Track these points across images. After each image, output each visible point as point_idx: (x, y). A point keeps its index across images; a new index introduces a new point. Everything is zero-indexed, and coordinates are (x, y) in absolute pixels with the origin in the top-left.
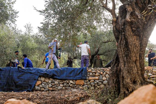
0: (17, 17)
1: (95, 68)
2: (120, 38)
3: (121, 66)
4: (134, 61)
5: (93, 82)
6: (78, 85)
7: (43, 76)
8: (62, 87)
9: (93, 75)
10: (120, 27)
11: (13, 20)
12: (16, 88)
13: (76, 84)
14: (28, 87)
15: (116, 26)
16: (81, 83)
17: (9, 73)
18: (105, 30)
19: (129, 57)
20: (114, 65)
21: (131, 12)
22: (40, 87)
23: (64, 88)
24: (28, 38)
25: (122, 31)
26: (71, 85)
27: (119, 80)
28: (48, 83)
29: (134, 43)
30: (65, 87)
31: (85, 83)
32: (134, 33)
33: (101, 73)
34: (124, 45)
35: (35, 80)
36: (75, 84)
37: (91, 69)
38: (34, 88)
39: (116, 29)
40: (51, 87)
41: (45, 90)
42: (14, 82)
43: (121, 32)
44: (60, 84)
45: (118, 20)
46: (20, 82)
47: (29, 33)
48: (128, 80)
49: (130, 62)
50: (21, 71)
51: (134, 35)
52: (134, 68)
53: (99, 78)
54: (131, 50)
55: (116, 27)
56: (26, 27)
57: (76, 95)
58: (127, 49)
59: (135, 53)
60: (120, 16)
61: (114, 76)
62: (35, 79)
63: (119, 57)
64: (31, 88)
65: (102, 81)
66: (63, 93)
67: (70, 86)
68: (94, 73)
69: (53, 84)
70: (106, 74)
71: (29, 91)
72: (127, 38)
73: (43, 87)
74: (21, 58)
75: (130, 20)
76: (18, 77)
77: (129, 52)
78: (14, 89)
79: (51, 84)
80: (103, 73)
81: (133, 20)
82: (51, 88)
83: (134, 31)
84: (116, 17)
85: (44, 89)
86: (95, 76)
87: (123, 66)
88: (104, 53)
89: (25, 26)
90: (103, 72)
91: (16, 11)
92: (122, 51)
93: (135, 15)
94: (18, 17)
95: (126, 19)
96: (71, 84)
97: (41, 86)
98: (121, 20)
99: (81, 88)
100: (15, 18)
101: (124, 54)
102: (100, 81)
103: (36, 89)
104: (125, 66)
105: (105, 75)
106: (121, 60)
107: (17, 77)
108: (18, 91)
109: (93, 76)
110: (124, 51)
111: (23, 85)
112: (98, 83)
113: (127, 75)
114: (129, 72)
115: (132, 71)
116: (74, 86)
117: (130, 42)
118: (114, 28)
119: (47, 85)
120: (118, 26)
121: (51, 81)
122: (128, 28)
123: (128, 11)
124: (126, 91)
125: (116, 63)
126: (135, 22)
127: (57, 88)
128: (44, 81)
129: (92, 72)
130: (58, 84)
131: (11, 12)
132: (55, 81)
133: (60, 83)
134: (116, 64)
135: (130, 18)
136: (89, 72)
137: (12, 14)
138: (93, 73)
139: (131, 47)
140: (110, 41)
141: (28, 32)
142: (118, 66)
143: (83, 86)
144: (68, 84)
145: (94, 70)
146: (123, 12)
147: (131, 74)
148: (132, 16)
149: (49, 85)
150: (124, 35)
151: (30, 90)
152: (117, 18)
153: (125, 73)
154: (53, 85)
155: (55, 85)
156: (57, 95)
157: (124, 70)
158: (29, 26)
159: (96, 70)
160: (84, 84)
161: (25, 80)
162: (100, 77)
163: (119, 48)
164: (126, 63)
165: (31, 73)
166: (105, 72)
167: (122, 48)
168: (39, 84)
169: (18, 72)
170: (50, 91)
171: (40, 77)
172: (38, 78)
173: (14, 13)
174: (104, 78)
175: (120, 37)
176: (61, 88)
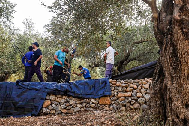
0: (14, 12)
1: (126, 80)
2: (165, 43)
3: (168, 84)
4: (186, 75)
5: (124, 100)
6: (102, 104)
7: (53, 94)
8: (81, 108)
9: (123, 90)
10: (163, 27)
11: (8, 16)
12: (16, 111)
13: (100, 103)
14: (32, 109)
15: (157, 25)
16: (107, 102)
17: (6, 91)
18: (137, 26)
19: (178, 70)
20: (157, 80)
21: (180, 5)
22: (49, 109)
23: (82, 109)
24: (29, 39)
25: (168, 33)
26: (93, 105)
27: (164, 102)
28: (60, 103)
29: (186, 51)
30: (84, 108)
31: (113, 102)
32: (185, 36)
33: (134, 88)
34: (171, 54)
35: (42, 99)
36: (98, 103)
37: (120, 81)
38: (41, 111)
39: (158, 29)
40: (65, 108)
41: (57, 113)
42: (13, 103)
43: (165, 34)
44: (77, 104)
45: (161, 16)
46: (20, 103)
47: (30, 31)
48: (178, 103)
49: (180, 77)
50: (21, 88)
51: (186, 39)
52: (186, 86)
53: (131, 94)
54: (182, 60)
55: (157, 27)
56: (26, 23)
57: (102, 122)
58: (175, 58)
59: (188, 64)
60: (163, 11)
61: (157, 96)
62: (42, 97)
63: (164, 69)
64: (37, 111)
65: (137, 98)
66: (83, 118)
67: (91, 107)
68: (125, 87)
69: (67, 104)
70: (141, 88)
71: (35, 115)
72: (176, 44)
73: (53, 109)
74: (20, 67)
75: (179, 18)
76: (19, 96)
77: (178, 63)
78: (13, 113)
79: (64, 104)
80: (137, 87)
81: (184, 17)
82: (65, 110)
83: (185, 33)
84: (158, 12)
85: (54, 112)
86: (126, 91)
87: (170, 83)
88: (137, 57)
89: (23, 22)
90: (137, 85)
91: (13, 4)
92: (167, 61)
93: (186, 10)
94: (16, 12)
95: (173, 15)
96: (93, 103)
97: (50, 107)
98: (166, 16)
99: (106, 108)
100: (11, 14)
101: (171, 65)
102: (133, 98)
103: (44, 112)
104: (172, 84)
105: (140, 90)
106: (167, 75)
107: (17, 96)
108: (19, 115)
109: (124, 92)
110: (171, 61)
111: (26, 107)
112: (130, 102)
113: (176, 96)
114: (179, 91)
115: (184, 90)
116: (97, 106)
117: (179, 49)
118: (156, 28)
119: (60, 106)
120: (161, 25)
121: (64, 100)
122: (176, 29)
123: (176, 4)
124: (175, 118)
125: (159, 78)
126: (187, 21)
127: (74, 110)
128: (54, 101)
129: (122, 86)
130: (74, 104)
131: (5, 5)
132: (70, 100)
133: (77, 102)
134: (160, 80)
135: (179, 14)
136: (117, 86)
137: (7, 8)
138: (122, 88)
139: (182, 56)
140: (146, 40)
141: (28, 31)
142: (162, 82)
143: (110, 105)
144: (88, 103)
145: (125, 83)
146: (168, 5)
147: (181, 94)
148: (182, 12)
149: (62, 106)
150: (171, 38)
151: (36, 113)
152: (160, 14)
153: (173, 93)
154: (67, 106)
155: (70, 105)
156: (76, 122)
157: (171, 88)
158: (29, 22)
159: (127, 84)
160: (111, 104)
161: (28, 100)
162: (133, 92)
163: (164, 58)
164: (175, 79)
165: (36, 90)
166: (141, 85)
167: (168, 57)
168: (48, 104)
169: (18, 89)
170: (64, 114)
171: (49, 94)
172: (47, 96)
173: (9, 7)
174: (139, 94)
175: (165, 41)
176: (79, 109)
